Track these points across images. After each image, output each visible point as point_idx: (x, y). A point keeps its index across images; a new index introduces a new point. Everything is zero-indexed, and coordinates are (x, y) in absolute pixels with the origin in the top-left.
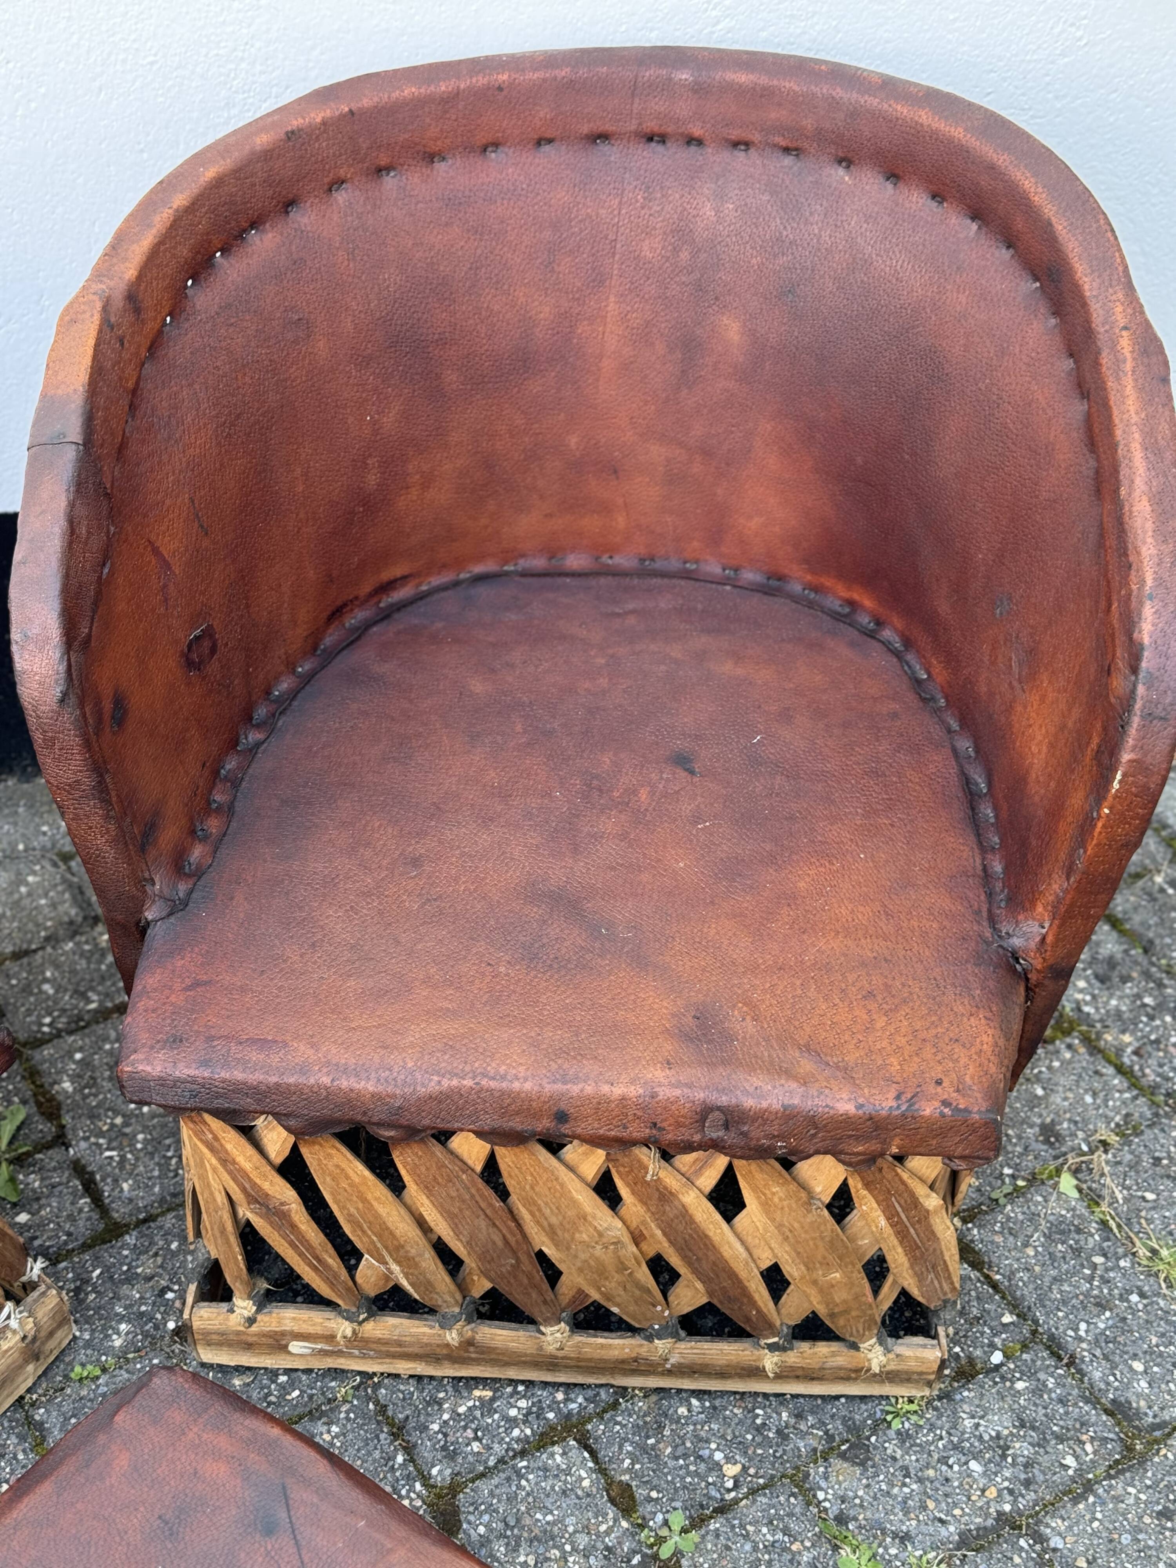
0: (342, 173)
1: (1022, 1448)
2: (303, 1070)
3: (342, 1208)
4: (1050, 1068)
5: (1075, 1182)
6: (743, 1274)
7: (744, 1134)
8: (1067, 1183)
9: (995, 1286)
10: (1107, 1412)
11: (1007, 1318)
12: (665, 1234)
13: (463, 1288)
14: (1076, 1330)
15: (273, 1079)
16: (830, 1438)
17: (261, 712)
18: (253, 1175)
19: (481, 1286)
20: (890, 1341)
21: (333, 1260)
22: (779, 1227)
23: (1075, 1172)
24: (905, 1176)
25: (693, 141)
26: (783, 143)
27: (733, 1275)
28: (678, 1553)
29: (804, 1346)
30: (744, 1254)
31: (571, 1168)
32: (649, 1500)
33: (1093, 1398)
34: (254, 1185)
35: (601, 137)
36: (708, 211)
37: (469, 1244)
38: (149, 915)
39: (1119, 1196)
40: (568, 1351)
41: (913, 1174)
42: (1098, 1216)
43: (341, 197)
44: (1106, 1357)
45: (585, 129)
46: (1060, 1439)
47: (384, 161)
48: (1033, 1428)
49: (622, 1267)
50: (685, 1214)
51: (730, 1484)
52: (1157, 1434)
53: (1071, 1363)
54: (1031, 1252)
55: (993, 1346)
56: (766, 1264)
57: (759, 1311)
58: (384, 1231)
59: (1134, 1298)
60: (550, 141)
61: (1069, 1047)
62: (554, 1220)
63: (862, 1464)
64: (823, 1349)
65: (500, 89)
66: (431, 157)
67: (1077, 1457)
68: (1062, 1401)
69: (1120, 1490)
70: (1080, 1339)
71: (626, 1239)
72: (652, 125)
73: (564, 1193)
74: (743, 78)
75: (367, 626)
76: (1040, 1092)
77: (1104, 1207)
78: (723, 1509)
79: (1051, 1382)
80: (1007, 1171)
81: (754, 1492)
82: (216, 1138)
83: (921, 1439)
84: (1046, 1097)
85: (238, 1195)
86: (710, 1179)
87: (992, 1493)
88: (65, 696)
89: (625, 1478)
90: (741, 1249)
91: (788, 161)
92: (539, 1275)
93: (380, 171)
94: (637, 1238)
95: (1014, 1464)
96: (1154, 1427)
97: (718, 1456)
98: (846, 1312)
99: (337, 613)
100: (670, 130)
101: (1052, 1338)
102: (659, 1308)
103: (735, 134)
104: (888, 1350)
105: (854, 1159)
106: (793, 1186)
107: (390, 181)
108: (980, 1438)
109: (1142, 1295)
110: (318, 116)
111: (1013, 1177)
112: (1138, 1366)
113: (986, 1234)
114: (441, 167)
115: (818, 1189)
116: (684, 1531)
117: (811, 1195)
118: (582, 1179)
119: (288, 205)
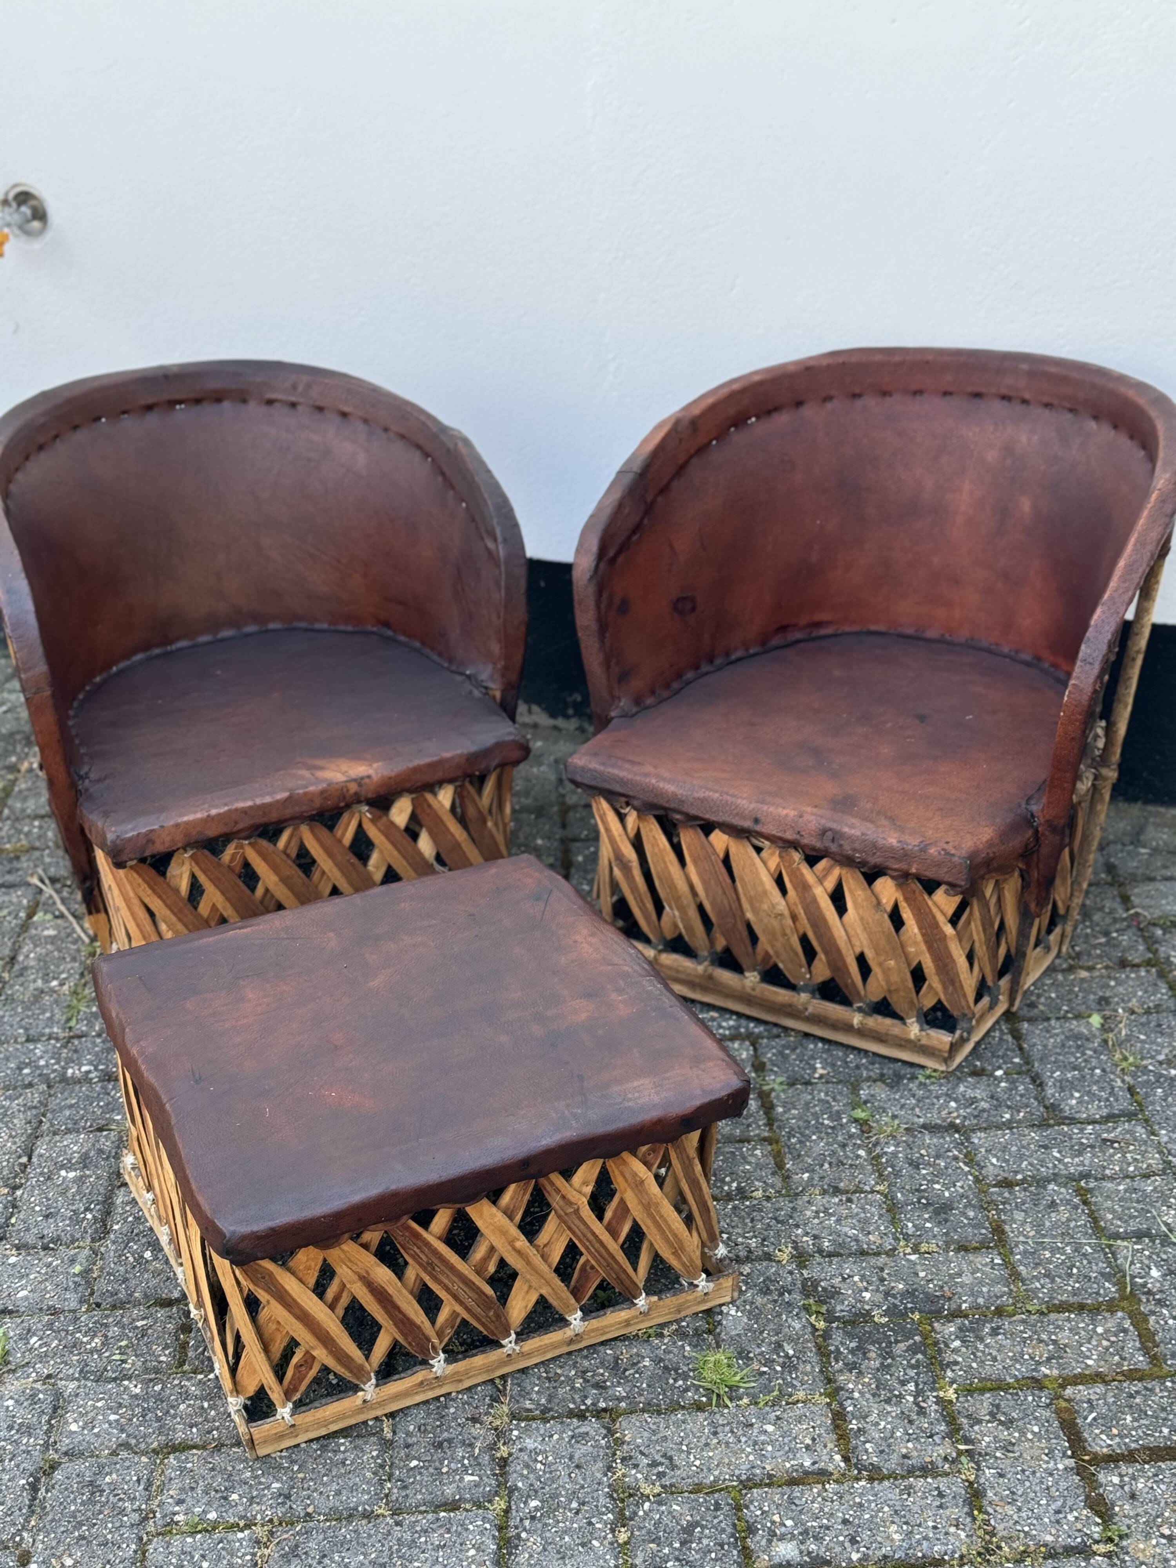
0: (833, 393)
1: (984, 1105)
2: (646, 775)
3: (655, 867)
4: (1128, 977)
5: (1102, 1021)
6: (844, 951)
7: (841, 846)
8: (1096, 1020)
9: (1021, 1049)
10: (1046, 1107)
11: (1017, 1060)
12: (806, 913)
13: (712, 942)
14: (1053, 1072)
15: (630, 777)
16: (882, 1075)
17: (718, 661)
18: (618, 839)
19: (721, 943)
20: (926, 1027)
21: (650, 906)
22: (862, 919)
23: (1105, 1018)
24: (930, 903)
25: (1025, 402)
26: (1068, 405)
27: (839, 951)
28: (772, 1090)
29: (880, 1019)
30: (845, 938)
31: (764, 863)
32: (772, 1070)
33: (1041, 1100)
34: (618, 847)
35: (977, 395)
36: (1024, 439)
37: (712, 904)
38: (613, 714)
39: (1124, 1033)
40: (757, 993)
41: (935, 903)
42: (1105, 1036)
43: (829, 406)
44: (1061, 1087)
45: (970, 389)
46: (1009, 1107)
47: (857, 390)
48: (997, 1100)
49: (784, 934)
50: (815, 901)
51: (817, 1075)
52: (1067, 1121)
53: (1041, 1085)
54: (1052, 1040)
55: (1000, 1068)
56: (858, 950)
57: (853, 981)
58: (672, 886)
59: (1098, 1071)
60: (950, 394)
61: (1148, 972)
62: (752, 893)
63: (892, 1087)
64: (888, 1021)
65: (927, 362)
66: (885, 394)
67: (1012, 1115)
68: (1021, 1096)
69: (1027, 1132)
70: (1051, 1077)
71: (787, 913)
72: (1004, 391)
73: (757, 874)
74: (1053, 370)
75: (798, 642)
76: (1112, 983)
77: (1111, 1035)
78: (808, 1083)
79: (1021, 1088)
80: (1065, 1008)
81: (827, 1082)
82: (604, 814)
83: (932, 1088)
84: (1114, 987)
85: (613, 860)
86: (830, 884)
87: (955, 1114)
88: (591, 577)
89: (765, 1060)
90: (843, 933)
91: (1069, 416)
92: (745, 934)
93: (855, 396)
94: (794, 918)
95: (975, 1108)
96: (1067, 1118)
97: (818, 1065)
98: (897, 990)
99: (783, 629)
100: (1012, 394)
101: (1037, 1074)
102: (803, 970)
103: (1046, 399)
104: (922, 1030)
105: (895, 874)
106: (869, 892)
107: (859, 403)
108: (964, 1096)
109: (1103, 1070)
110: (825, 362)
111: (1067, 1012)
112: (1077, 1095)
113: (1032, 1028)
114: (888, 400)
115: (884, 901)
116: (781, 1083)
117: (879, 903)
118: (768, 870)
119: (799, 404)
